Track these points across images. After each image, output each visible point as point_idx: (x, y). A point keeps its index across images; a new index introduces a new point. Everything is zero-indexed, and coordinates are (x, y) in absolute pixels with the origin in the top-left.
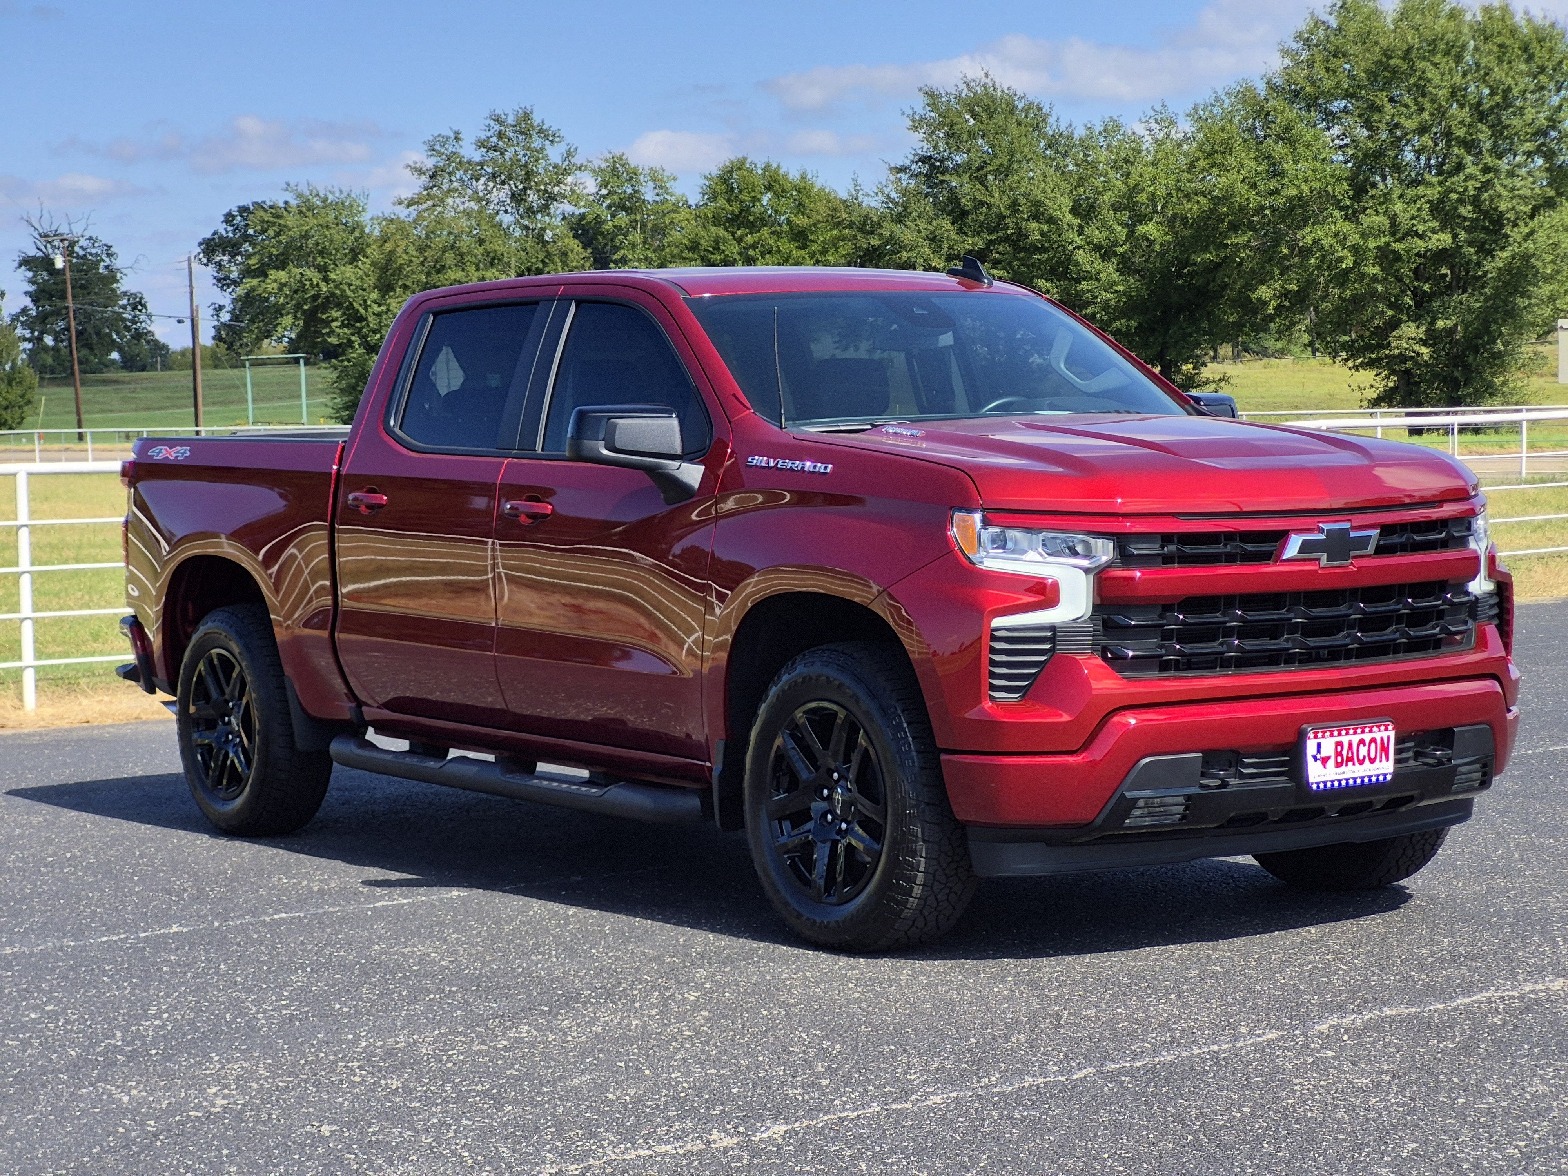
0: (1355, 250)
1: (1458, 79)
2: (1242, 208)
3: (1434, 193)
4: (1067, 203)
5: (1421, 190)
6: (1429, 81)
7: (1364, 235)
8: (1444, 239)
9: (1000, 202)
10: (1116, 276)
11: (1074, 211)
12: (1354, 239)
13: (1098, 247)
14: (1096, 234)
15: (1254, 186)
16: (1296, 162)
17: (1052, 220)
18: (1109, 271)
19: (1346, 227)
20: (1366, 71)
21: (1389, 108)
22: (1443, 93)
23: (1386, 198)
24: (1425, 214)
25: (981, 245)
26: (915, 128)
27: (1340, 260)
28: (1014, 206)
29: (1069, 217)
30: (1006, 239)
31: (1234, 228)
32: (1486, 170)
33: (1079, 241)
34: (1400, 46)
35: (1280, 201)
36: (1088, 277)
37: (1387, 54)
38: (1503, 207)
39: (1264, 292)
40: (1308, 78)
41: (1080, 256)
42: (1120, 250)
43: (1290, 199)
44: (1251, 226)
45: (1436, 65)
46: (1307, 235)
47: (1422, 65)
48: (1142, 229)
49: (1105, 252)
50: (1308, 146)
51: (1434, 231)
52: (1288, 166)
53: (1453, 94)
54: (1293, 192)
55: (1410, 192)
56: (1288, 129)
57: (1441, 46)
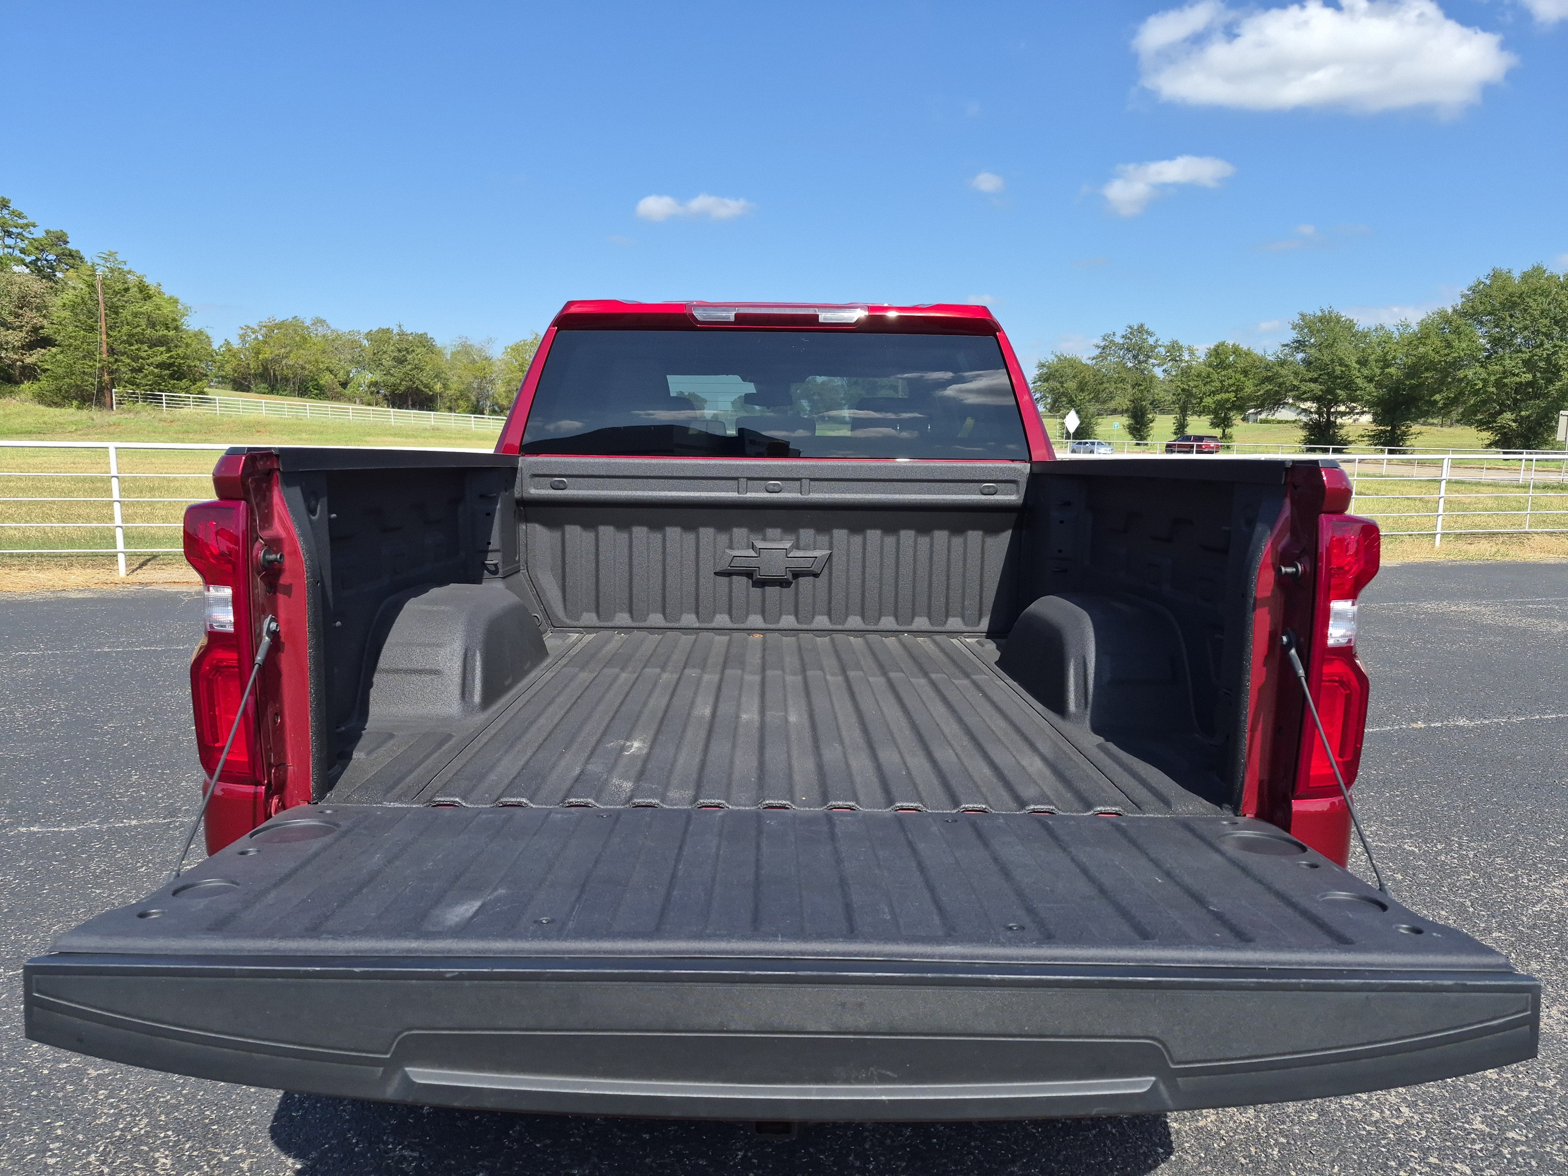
0: (1485, 381)
1: (1545, 306)
2: (1431, 361)
3: (1526, 356)
4: (1354, 359)
5: (1520, 354)
6: (1531, 307)
7: (1489, 374)
8: (1529, 377)
9: (1326, 358)
10: (1374, 390)
11: (1358, 362)
12: (1484, 375)
13: (1366, 377)
14: (1366, 372)
15: (1438, 352)
16: (1460, 342)
17: (1347, 366)
18: (1371, 387)
19: (1481, 370)
20: (1500, 303)
21: (1508, 319)
22: (1537, 313)
23: (1502, 358)
24: (1520, 365)
25: (1316, 376)
26: (1294, 329)
27: (1476, 384)
28: (1332, 361)
29: (1354, 365)
30: (1328, 374)
31: (1427, 369)
32: (1555, 346)
33: (1358, 374)
34: (1518, 292)
35: (1449, 359)
36: (1361, 389)
37: (1511, 295)
38: (1561, 363)
39: (1437, 397)
40: (1472, 307)
41: (1358, 381)
42: (1376, 379)
43: (1454, 357)
44: (1435, 369)
45: (1535, 300)
46: (1461, 374)
47: (1528, 300)
48: (1387, 370)
49: (1370, 380)
50: (1466, 335)
51: (1524, 373)
52: (1456, 344)
53: (1542, 313)
54: (1456, 355)
55: (1515, 356)
56: (1458, 328)
57: (1539, 291)
